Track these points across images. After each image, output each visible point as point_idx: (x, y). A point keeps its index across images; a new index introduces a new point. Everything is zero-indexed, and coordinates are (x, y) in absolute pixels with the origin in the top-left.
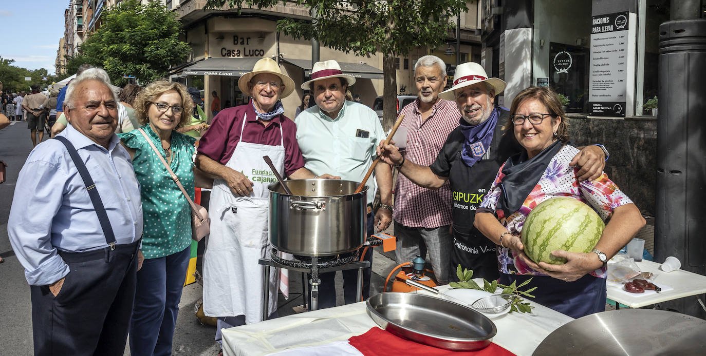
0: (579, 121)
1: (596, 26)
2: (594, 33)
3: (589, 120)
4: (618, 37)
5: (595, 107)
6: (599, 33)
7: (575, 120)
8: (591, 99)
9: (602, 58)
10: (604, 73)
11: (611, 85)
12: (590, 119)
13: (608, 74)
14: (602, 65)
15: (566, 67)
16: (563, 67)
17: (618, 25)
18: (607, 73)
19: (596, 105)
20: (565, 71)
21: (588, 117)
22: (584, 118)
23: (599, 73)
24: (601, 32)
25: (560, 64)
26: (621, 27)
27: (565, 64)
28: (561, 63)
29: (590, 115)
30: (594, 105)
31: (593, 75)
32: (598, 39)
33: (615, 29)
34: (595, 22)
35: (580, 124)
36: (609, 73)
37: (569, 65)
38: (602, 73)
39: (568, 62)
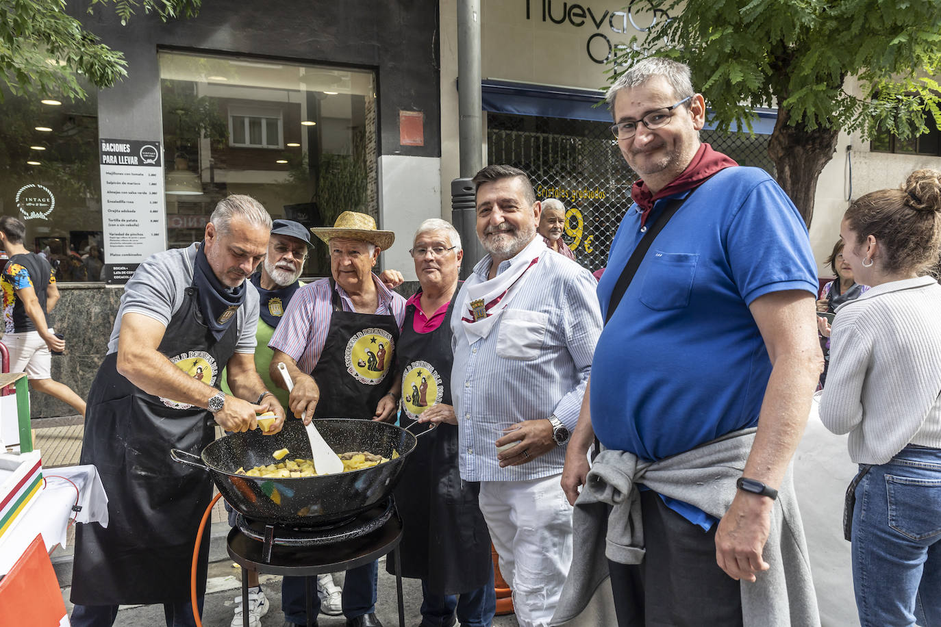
0: (90, 293)
1: (108, 153)
2: (106, 164)
3: (108, 292)
4: (146, 175)
5: (116, 271)
6: (115, 164)
7: (83, 292)
8: (108, 260)
9: (122, 202)
10: (128, 223)
11: (140, 241)
12: (111, 290)
13: (135, 225)
14: (125, 211)
15: (44, 210)
16: (37, 210)
17: (146, 158)
18: (132, 223)
19: (118, 268)
20: (41, 216)
21: (107, 286)
22: (99, 288)
23: (121, 223)
24: (118, 164)
25: (29, 204)
26: (149, 161)
27: (41, 205)
28: (33, 202)
29: (108, 284)
30: (115, 268)
31: (110, 225)
32: (114, 173)
33: (141, 163)
34: (106, 147)
35: (93, 296)
36: (136, 223)
37: (49, 207)
38: (125, 223)
39: (46, 202)
